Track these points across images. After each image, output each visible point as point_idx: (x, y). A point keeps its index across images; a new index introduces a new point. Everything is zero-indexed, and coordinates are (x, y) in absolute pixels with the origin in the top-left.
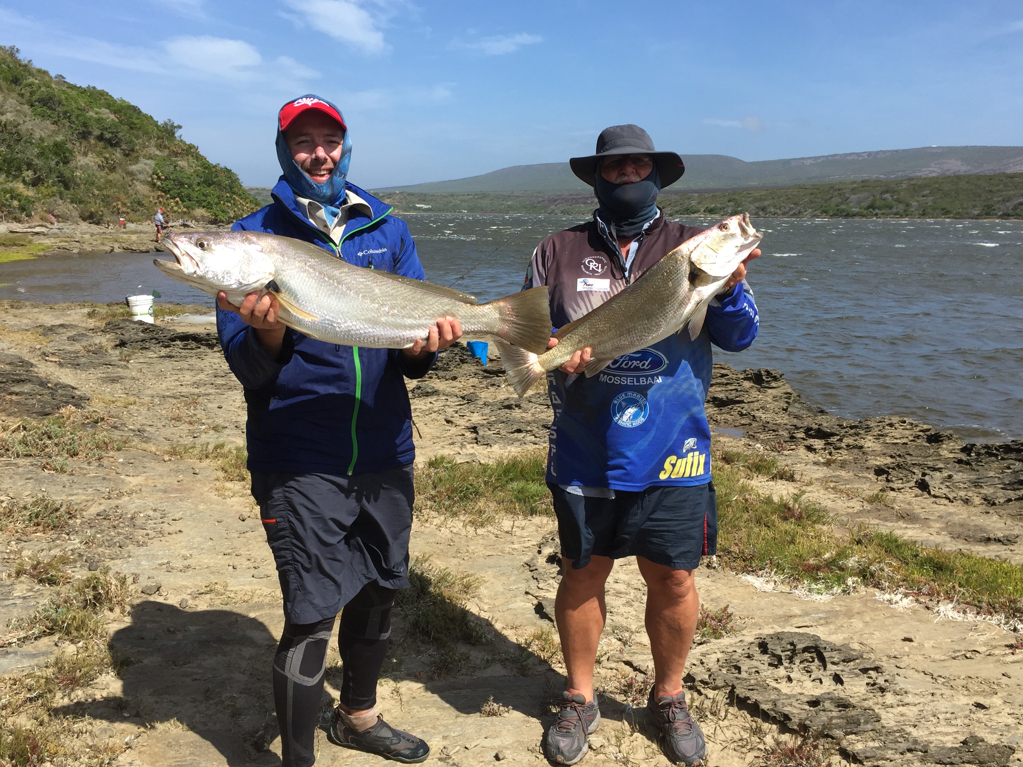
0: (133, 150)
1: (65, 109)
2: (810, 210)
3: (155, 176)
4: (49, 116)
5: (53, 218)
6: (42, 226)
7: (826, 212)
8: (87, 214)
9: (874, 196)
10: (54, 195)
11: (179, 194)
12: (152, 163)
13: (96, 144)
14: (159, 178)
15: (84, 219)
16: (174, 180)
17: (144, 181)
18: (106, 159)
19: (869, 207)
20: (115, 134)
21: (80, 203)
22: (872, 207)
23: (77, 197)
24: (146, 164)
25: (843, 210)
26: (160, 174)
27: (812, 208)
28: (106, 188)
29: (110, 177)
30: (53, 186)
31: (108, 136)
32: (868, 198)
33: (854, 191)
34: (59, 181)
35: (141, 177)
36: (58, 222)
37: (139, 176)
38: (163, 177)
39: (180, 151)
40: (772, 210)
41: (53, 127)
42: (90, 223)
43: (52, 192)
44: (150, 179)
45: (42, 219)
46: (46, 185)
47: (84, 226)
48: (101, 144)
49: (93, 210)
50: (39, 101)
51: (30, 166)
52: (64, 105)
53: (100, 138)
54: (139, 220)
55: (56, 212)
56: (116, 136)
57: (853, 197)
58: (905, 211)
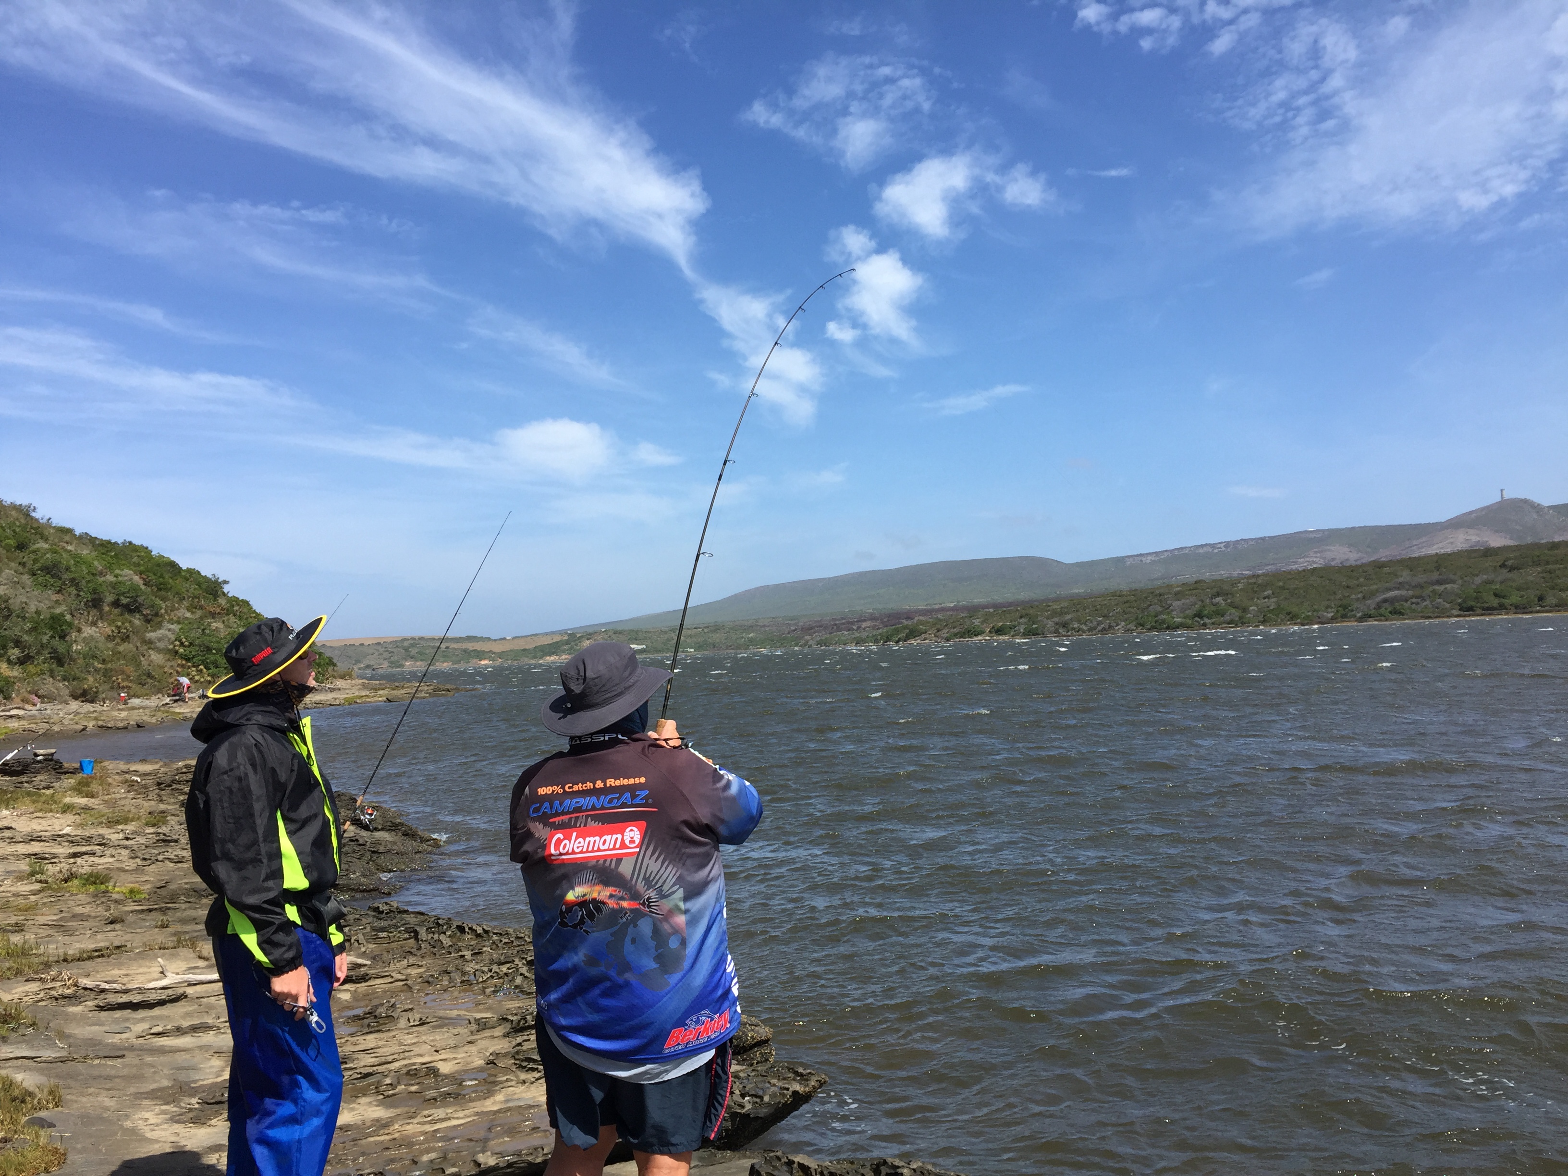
0: (156, 614)
1: (72, 576)
2: (1123, 624)
3: (177, 643)
4: (52, 585)
5: (36, 698)
6: (19, 708)
7: (1142, 625)
8: (80, 692)
9: (1202, 601)
10: (42, 674)
11: (203, 662)
12: (175, 627)
13: (110, 611)
14: (182, 644)
15: (75, 698)
16: (200, 646)
17: (163, 649)
18: (118, 627)
19: (1196, 615)
20: (135, 599)
21: (74, 680)
22: (1199, 615)
23: (70, 674)
24: (169, 630)
25: (1164, 622)
26: (184, 640)
27: (1126, 620)
28: (112, 661)
29: (121, 648)
30: (44, 663)
31: (124, 601)
32: (1194, 604)
33: (1178, 595)
34: (51, 658)
35: (160, 645)
36: (42, 703)
37: (158, 644)
38: (187, 643)
39: (218, 610)
40: (1076, 626)
41: (55, 597)
42: (83, 702)
43: (41, 670)
44: (171, 647)
45: (22, 701)
46: (36, 663)
47: (74, 705)
48: (117, 611)
49: (86, 686)
50: (41, 569)
51: (17, 643)
52: (71, 572)
53: (116, 604)
54: (147, 695)
55: (41, 692)
56: (136, 601)
57: (1176, 604)
58: (1241, 618)
